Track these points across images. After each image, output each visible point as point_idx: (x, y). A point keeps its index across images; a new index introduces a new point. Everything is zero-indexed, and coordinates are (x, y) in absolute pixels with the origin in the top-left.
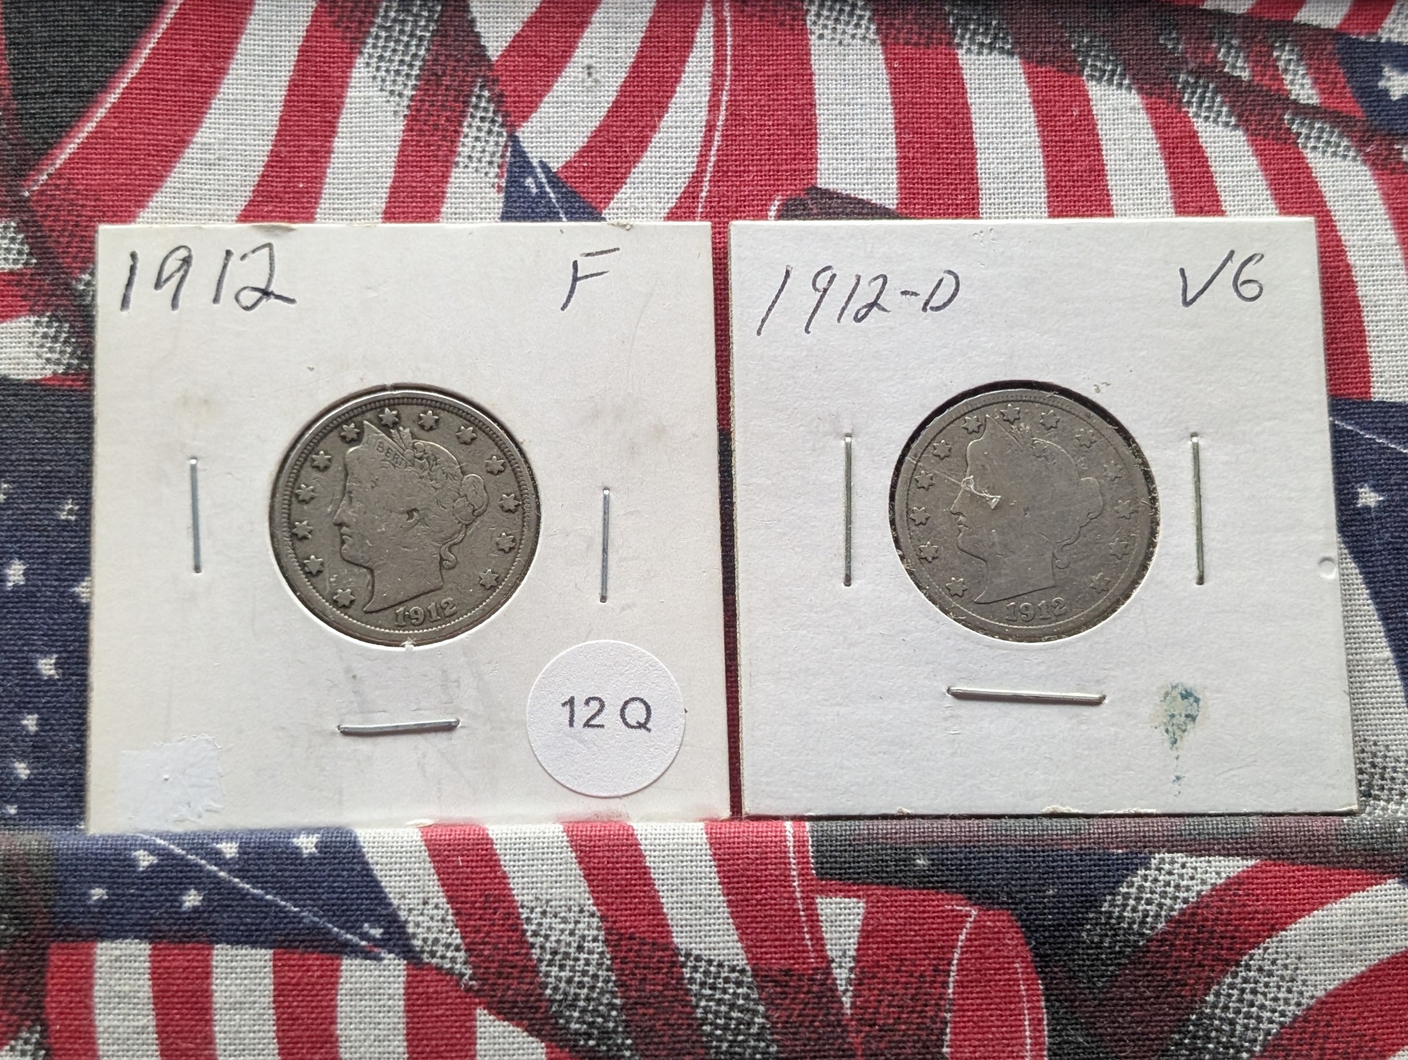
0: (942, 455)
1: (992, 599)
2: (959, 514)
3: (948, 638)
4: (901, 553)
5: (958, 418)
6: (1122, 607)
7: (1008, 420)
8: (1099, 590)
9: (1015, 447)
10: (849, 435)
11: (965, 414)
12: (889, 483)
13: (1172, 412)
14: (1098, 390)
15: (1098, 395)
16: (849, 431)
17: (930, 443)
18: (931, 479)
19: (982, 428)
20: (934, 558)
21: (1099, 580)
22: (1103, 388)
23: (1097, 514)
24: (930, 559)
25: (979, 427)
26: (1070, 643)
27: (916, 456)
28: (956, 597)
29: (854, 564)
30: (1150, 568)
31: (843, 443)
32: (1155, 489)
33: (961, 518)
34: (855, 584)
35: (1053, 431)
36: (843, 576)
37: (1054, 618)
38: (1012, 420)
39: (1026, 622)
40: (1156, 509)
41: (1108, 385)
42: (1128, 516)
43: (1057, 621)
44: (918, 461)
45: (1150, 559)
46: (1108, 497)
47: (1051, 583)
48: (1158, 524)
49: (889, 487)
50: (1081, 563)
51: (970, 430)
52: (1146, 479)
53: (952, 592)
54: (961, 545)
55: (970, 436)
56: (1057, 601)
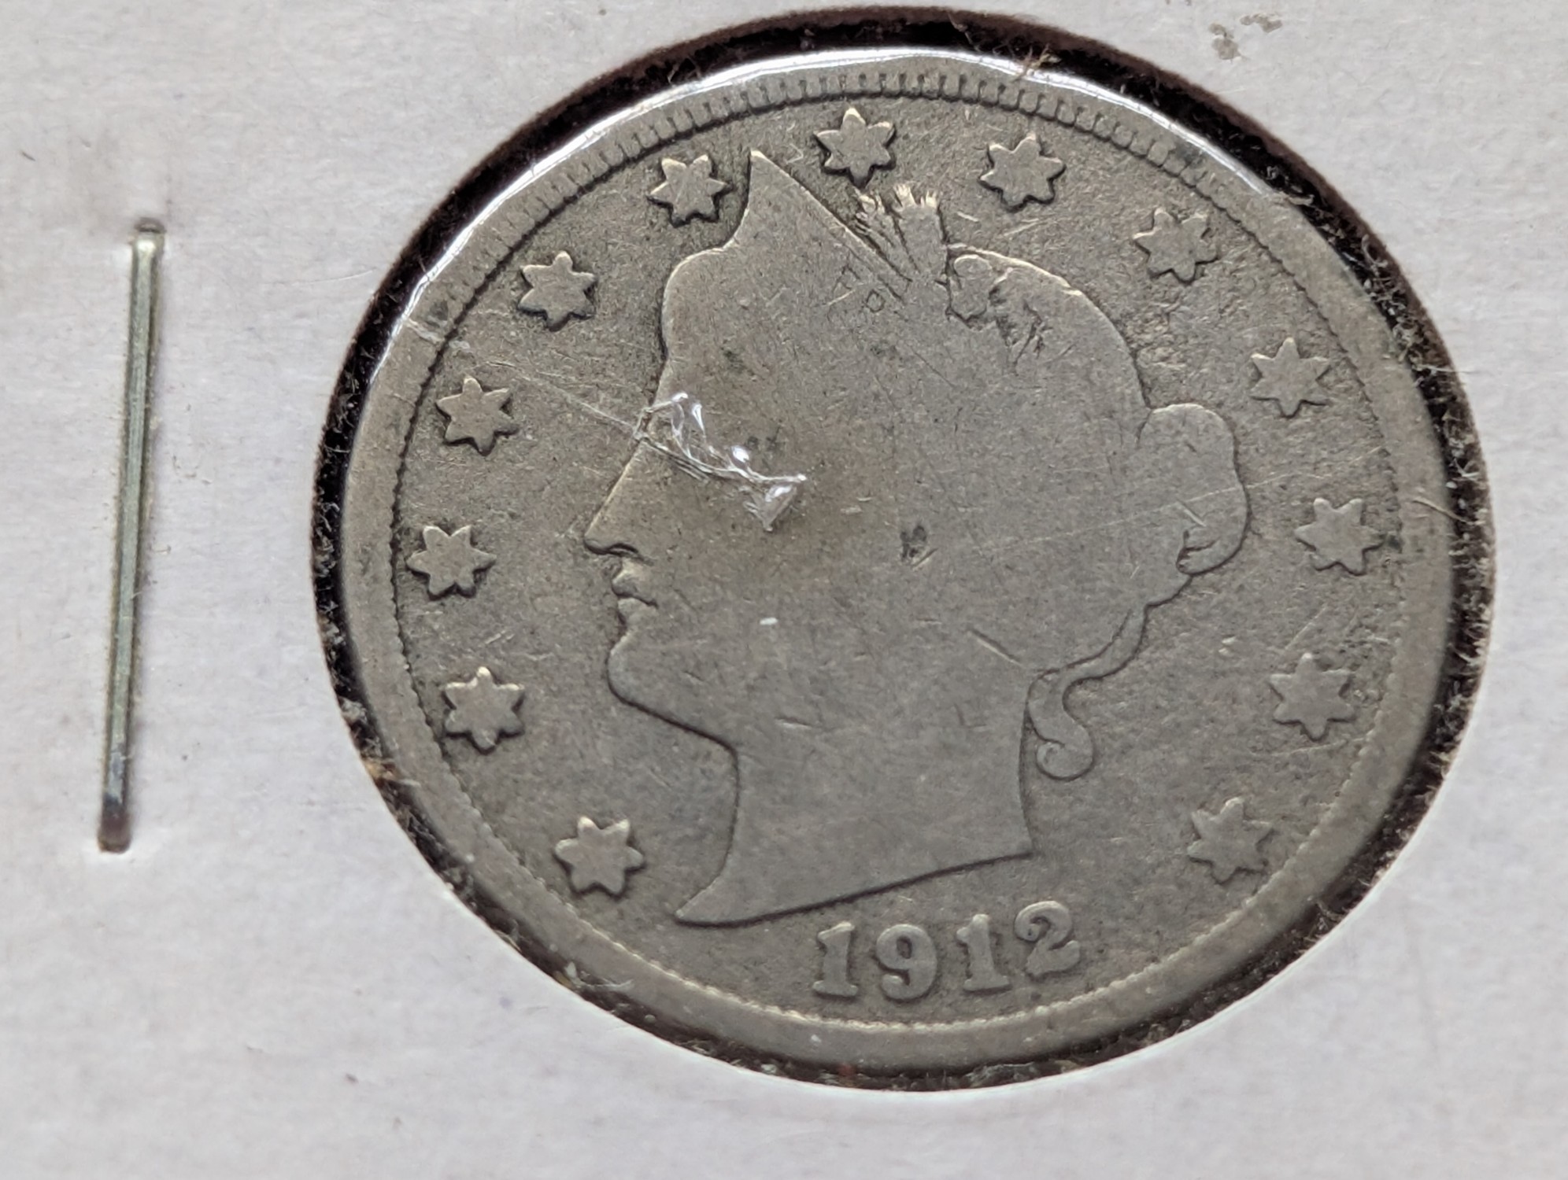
0: (556, 312)
1: (754, 909)
2: (621, 550)
3: (549, 1072)
4: (356, 711)
5: (629, 162)
6: (1324, 943)
7: (845, 172)
8: (1225, 868)
9: (870, 280)
10: (150, 227)
11: (661, 145)
12: (315, 419)
13: (1543, 135)
14: (1227, 47)
15: (1227, 67)
16: (150, 206)
17: (503, 263)
18: (506, 407)
19: (732, 200)
20: (503, 735)
21: (1227, 827)
22: (1251, 41)
23: (1219, 551)
24: (486, 738)
25: (718, 197)
26: (1091, 1089)
27: (441, 311)
28: (594, 900)
29: (151, 759)
30: (1450, 778)
31: (125, 256)
32: (1472, 451)
33: (630, 570)
34: (145, 843)
35: (1032, 219)
36: (92, 808)
37: (1026, 990)
38: (860, 170)
39: (905, 1004)
40: (1478, 533)
41: (1269, 26)
42: (1354, 562)
43: (1037, 999)
44: (451, 335)
45: (1448, 742)
46: (1269, 481)
47: (1016, 838)
48: (1486, 597)
49: (317, 436)
50: (1150, 756)
51: (680, 211)
52: (1436, 412)
53: (580, 880)
54: (626, 682)
55: (678, 236)
56: (1038, 919)
